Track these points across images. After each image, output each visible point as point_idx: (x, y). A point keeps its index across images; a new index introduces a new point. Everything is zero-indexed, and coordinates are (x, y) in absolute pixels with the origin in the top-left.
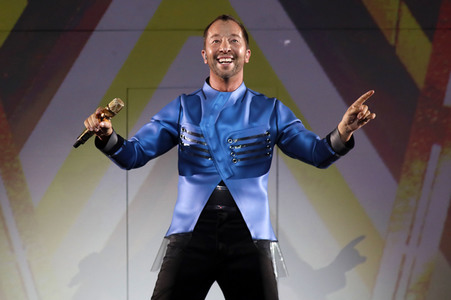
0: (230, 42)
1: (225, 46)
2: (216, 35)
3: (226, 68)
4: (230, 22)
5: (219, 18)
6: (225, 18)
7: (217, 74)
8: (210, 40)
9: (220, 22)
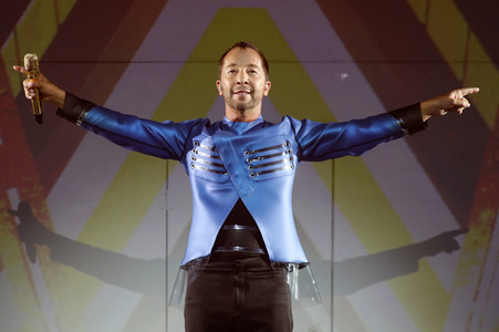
0: (248, 72)
1: (242, 77)
2: (233, 65)
3: (242, 98)
4: (249, 50)
5: (237, 45)
6: (243, 45)
7: (232, 107)
8: (226, 70)
9: (238, 49)
